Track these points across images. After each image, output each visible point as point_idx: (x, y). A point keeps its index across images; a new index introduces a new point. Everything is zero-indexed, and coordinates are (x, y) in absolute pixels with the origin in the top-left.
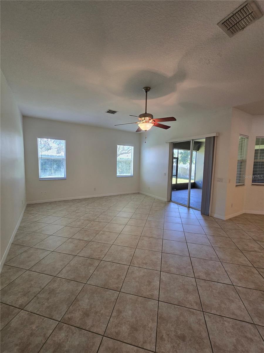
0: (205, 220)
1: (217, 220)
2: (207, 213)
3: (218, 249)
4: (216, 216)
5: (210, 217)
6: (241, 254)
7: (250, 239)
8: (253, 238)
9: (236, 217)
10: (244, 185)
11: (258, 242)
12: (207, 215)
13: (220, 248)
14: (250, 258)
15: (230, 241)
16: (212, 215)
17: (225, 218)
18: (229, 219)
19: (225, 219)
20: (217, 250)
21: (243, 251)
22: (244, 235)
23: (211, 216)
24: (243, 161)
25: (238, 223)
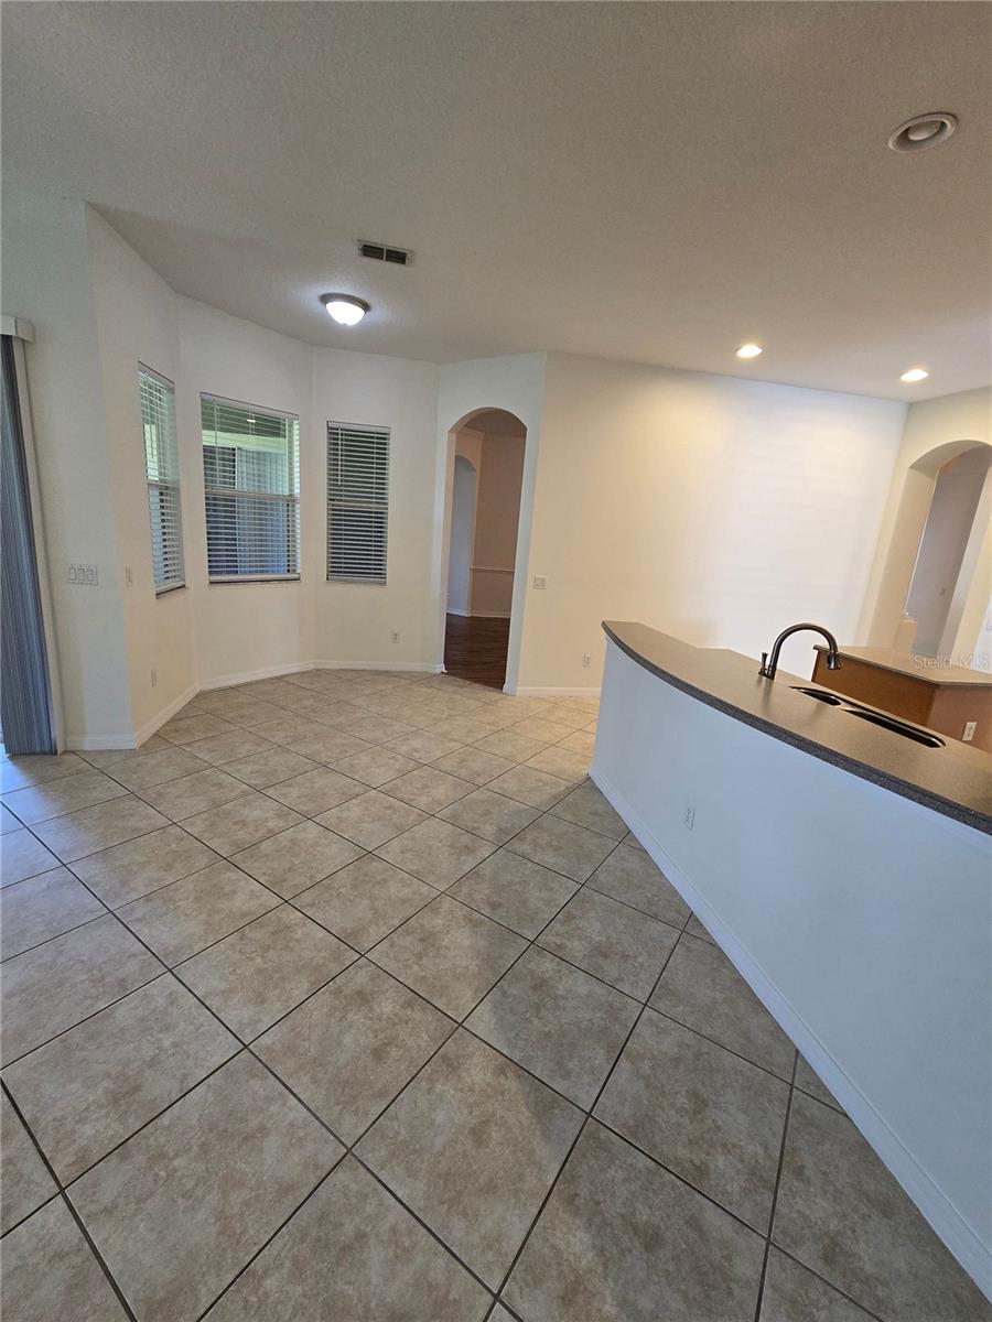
0: (42, 782)
1: (100, 764)
2: (42, 743)
3: (141, 910)
4: (89, 743)
5: (66, 757)
6: (233, 875)
7: (244, 793)
8: (253, 782)
9: (174, 719)
10: (183, 586)
11: (270, 792)
12: (45, 753)
13: (147, 898)
14: (264, 874)
15: (182, 840)
16: (70, 747)
17: (132, 741)
18: (150, 739)
19: (135, 745)
20: (139, 920)
21: (237, 858)
22: (220, 785)
23: (66, 752)
24: (167, 488)
25: (189, 744)
